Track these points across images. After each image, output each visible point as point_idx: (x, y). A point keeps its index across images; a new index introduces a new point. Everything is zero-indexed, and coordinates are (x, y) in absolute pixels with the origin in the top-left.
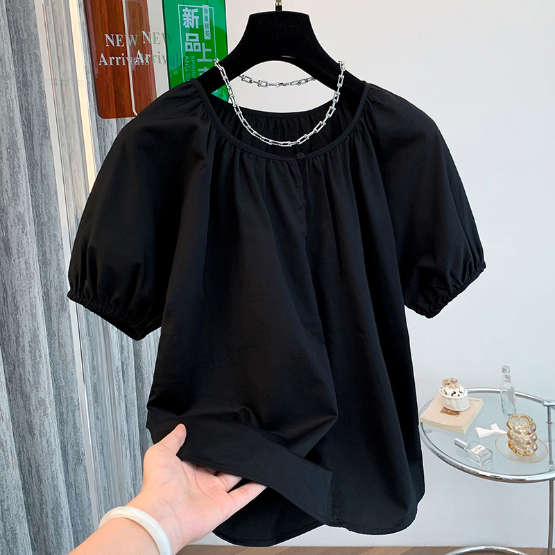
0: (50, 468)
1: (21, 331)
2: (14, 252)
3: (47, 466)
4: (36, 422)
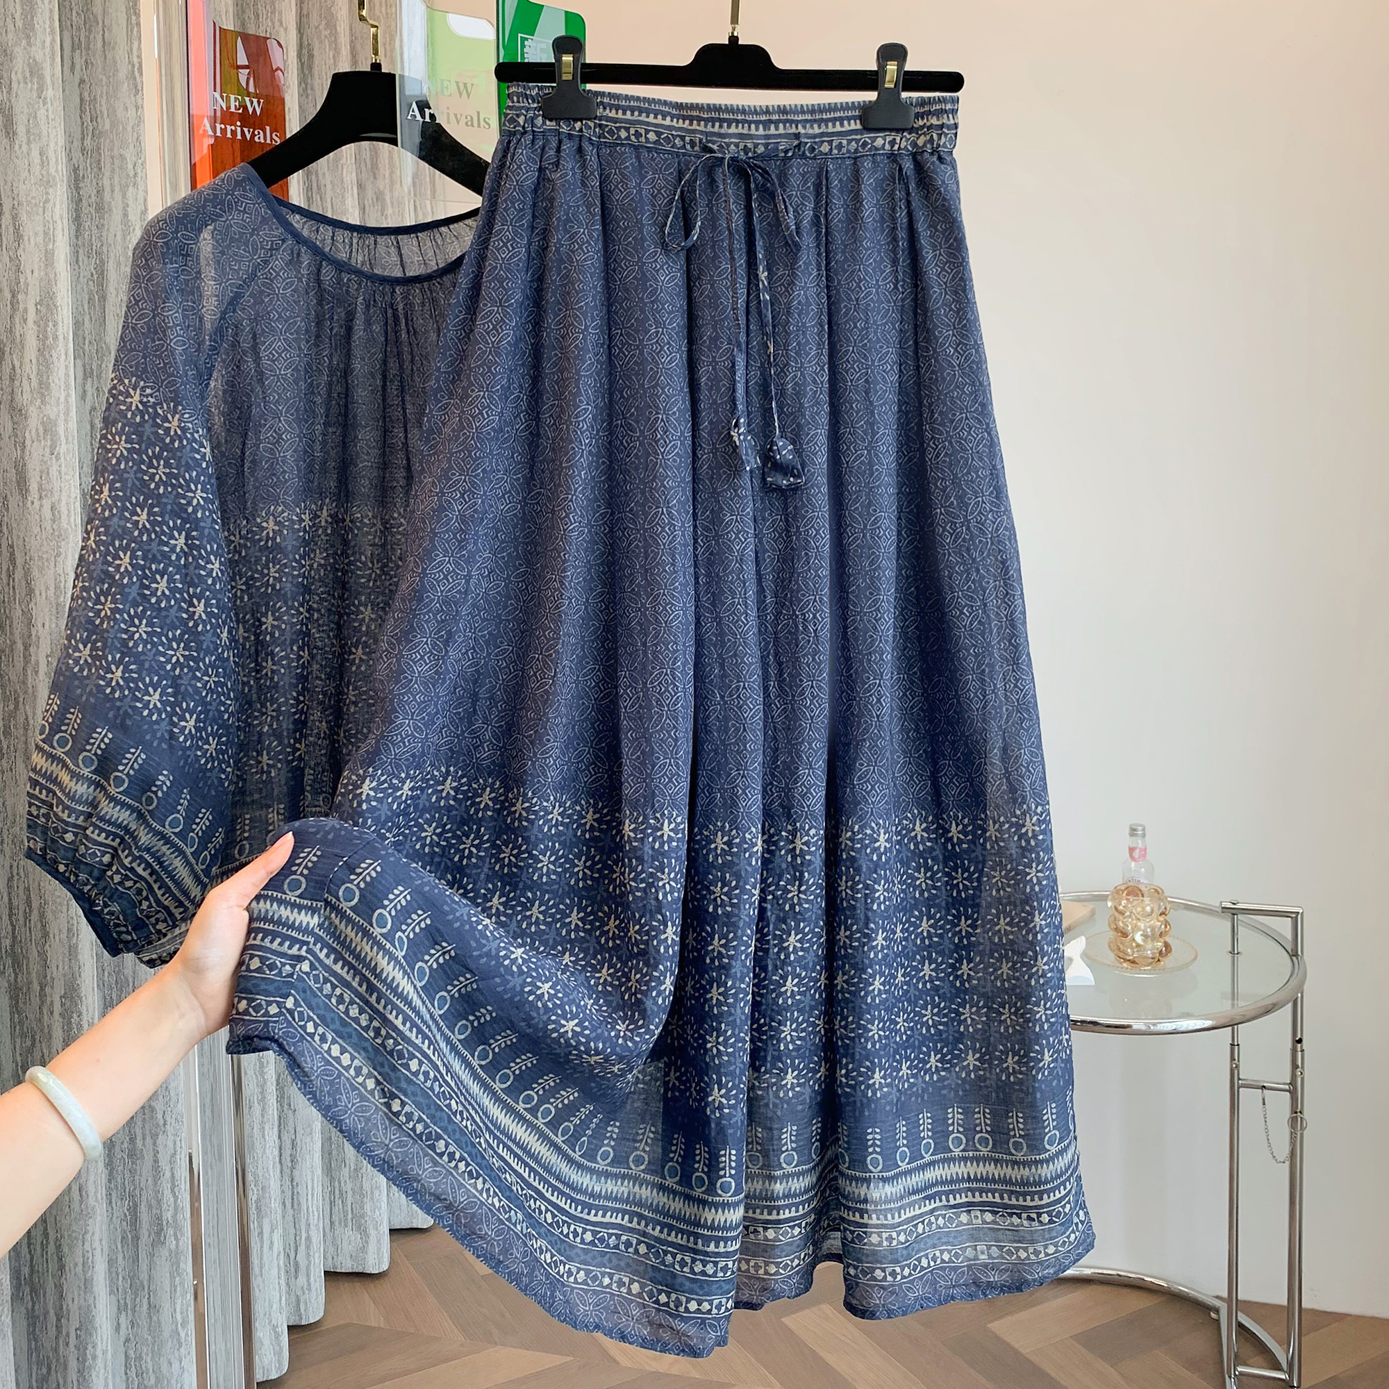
1: (34, 633)
2: (33, 487)
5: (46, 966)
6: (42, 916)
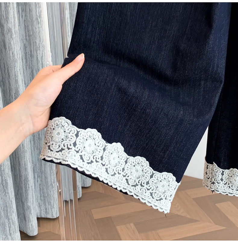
0: (14, 69)
3: (12, 68)
4: (7, 41)
5: (10, 85)
6: (8, 71)
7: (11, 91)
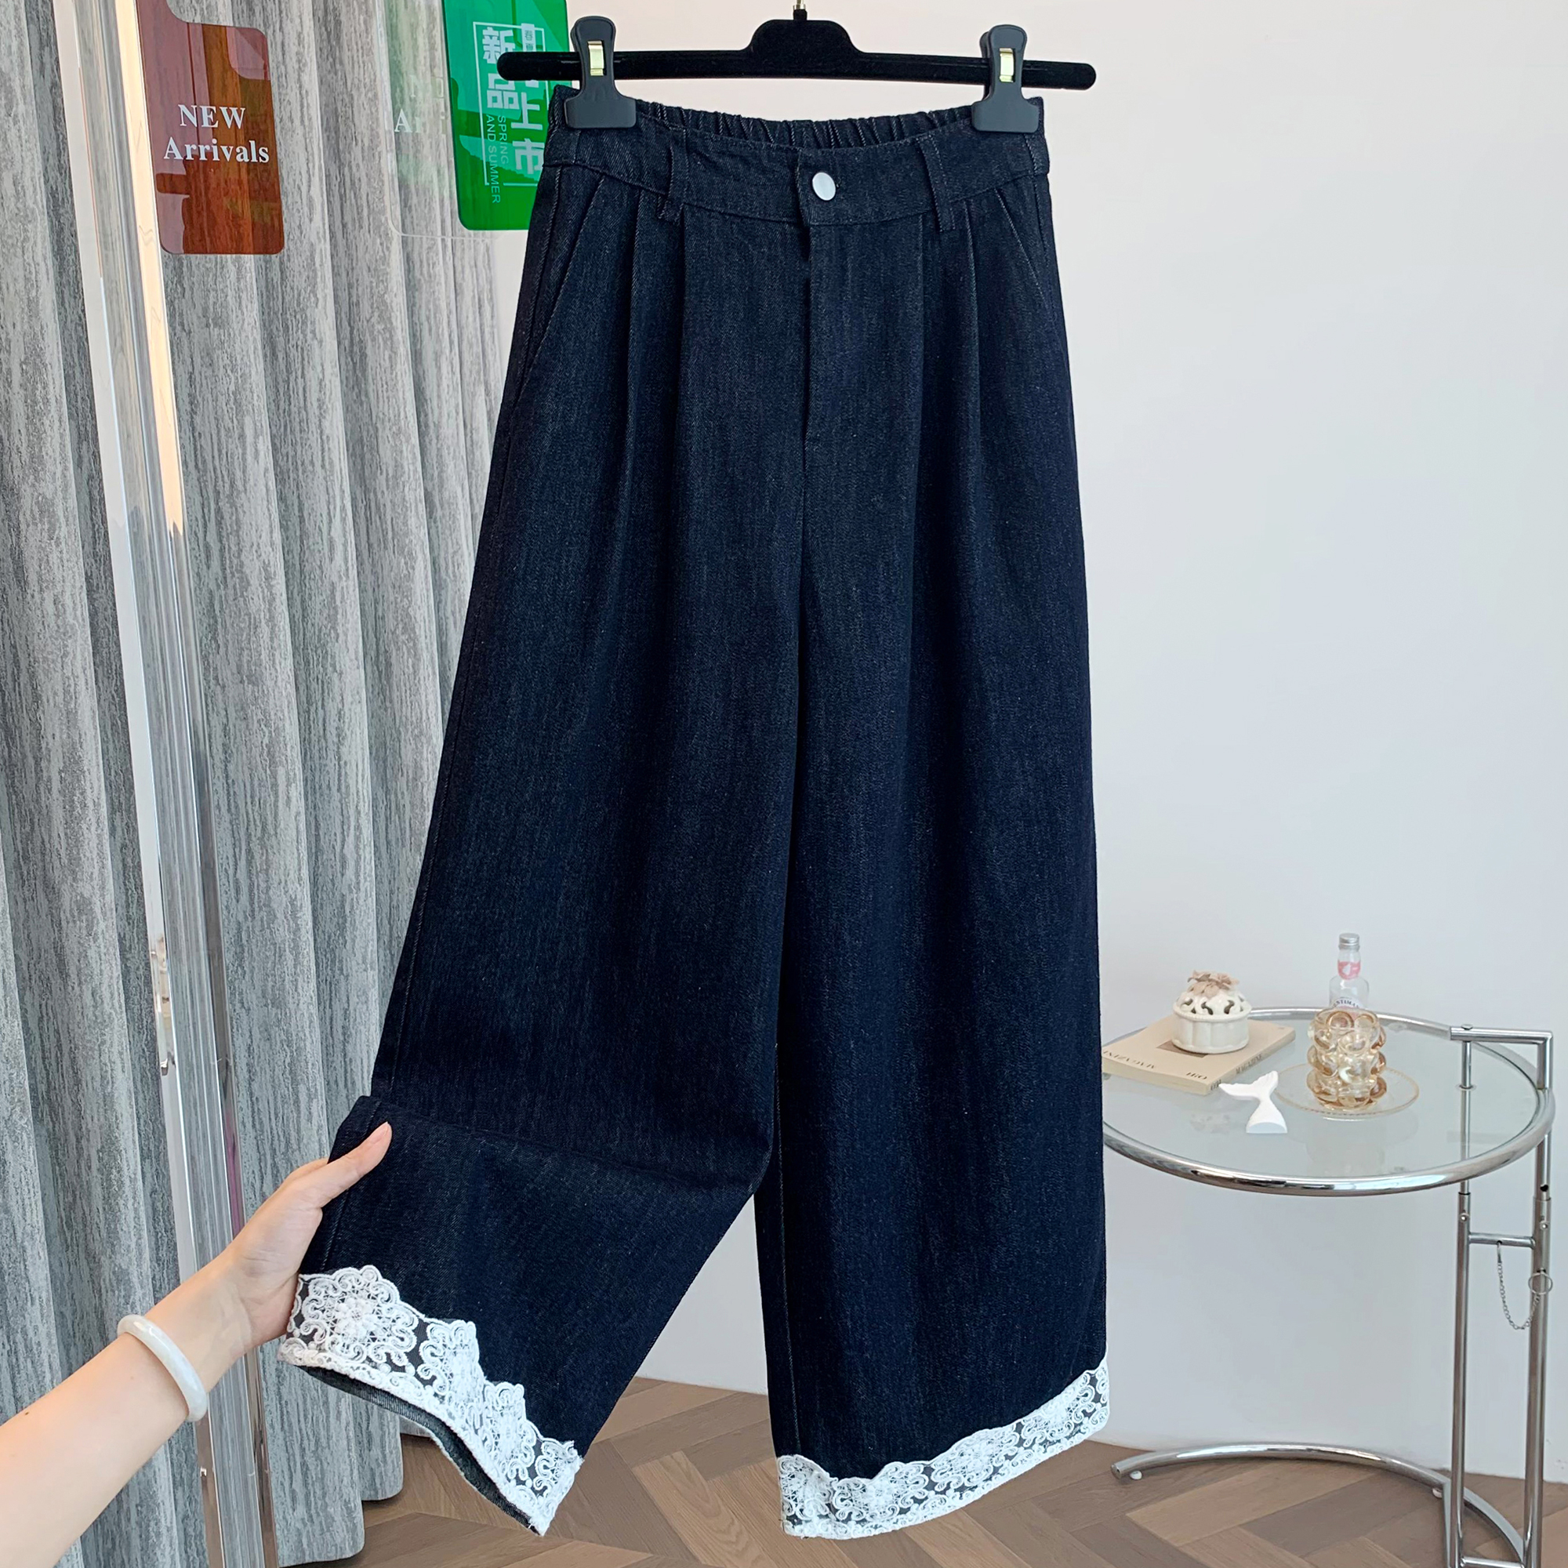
0: (97, 1054)
1: (44, 745)
2: (32, 578)
3: (92, 1050)
7: (84, 1142)
